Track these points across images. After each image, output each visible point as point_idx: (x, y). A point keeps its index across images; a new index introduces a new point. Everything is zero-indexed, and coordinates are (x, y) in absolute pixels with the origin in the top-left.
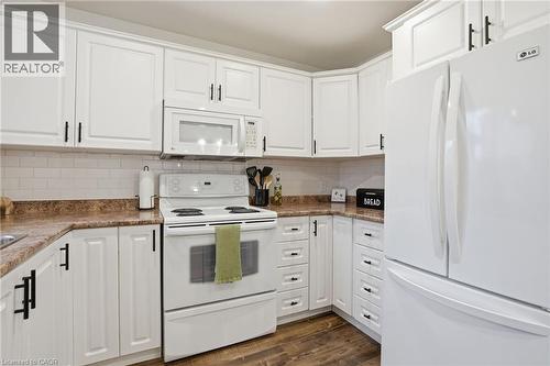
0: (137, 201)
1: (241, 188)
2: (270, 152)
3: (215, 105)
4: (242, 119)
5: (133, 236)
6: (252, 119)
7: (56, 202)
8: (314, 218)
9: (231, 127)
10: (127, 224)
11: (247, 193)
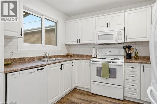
0: (92, 55)
1: (121, 53)
2: (128, 40)
3: (109, 29)
4: (116, 31)
5: (86, 62)
6: (120, 31)
7: (79, 55)
8: (142, 65)
9: (113, 34)
10: (84, 60)
11: (123, 54)
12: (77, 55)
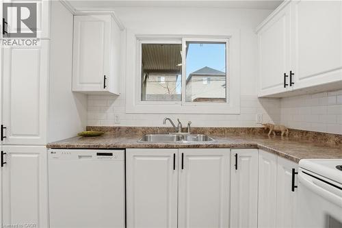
12: (302, 132)
